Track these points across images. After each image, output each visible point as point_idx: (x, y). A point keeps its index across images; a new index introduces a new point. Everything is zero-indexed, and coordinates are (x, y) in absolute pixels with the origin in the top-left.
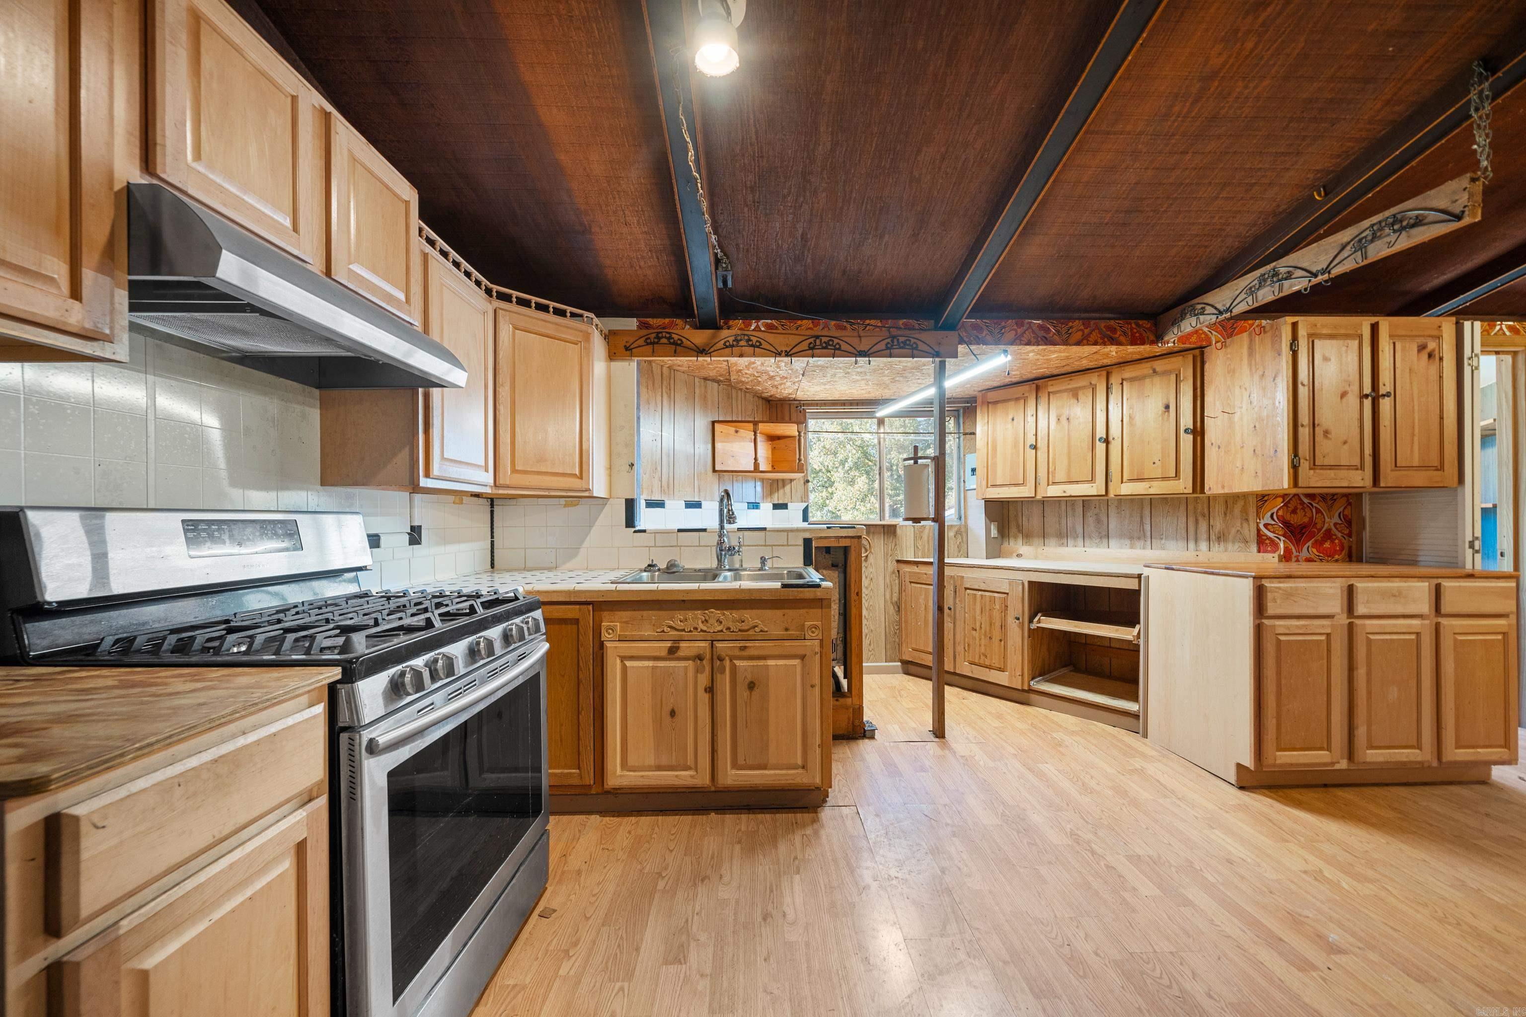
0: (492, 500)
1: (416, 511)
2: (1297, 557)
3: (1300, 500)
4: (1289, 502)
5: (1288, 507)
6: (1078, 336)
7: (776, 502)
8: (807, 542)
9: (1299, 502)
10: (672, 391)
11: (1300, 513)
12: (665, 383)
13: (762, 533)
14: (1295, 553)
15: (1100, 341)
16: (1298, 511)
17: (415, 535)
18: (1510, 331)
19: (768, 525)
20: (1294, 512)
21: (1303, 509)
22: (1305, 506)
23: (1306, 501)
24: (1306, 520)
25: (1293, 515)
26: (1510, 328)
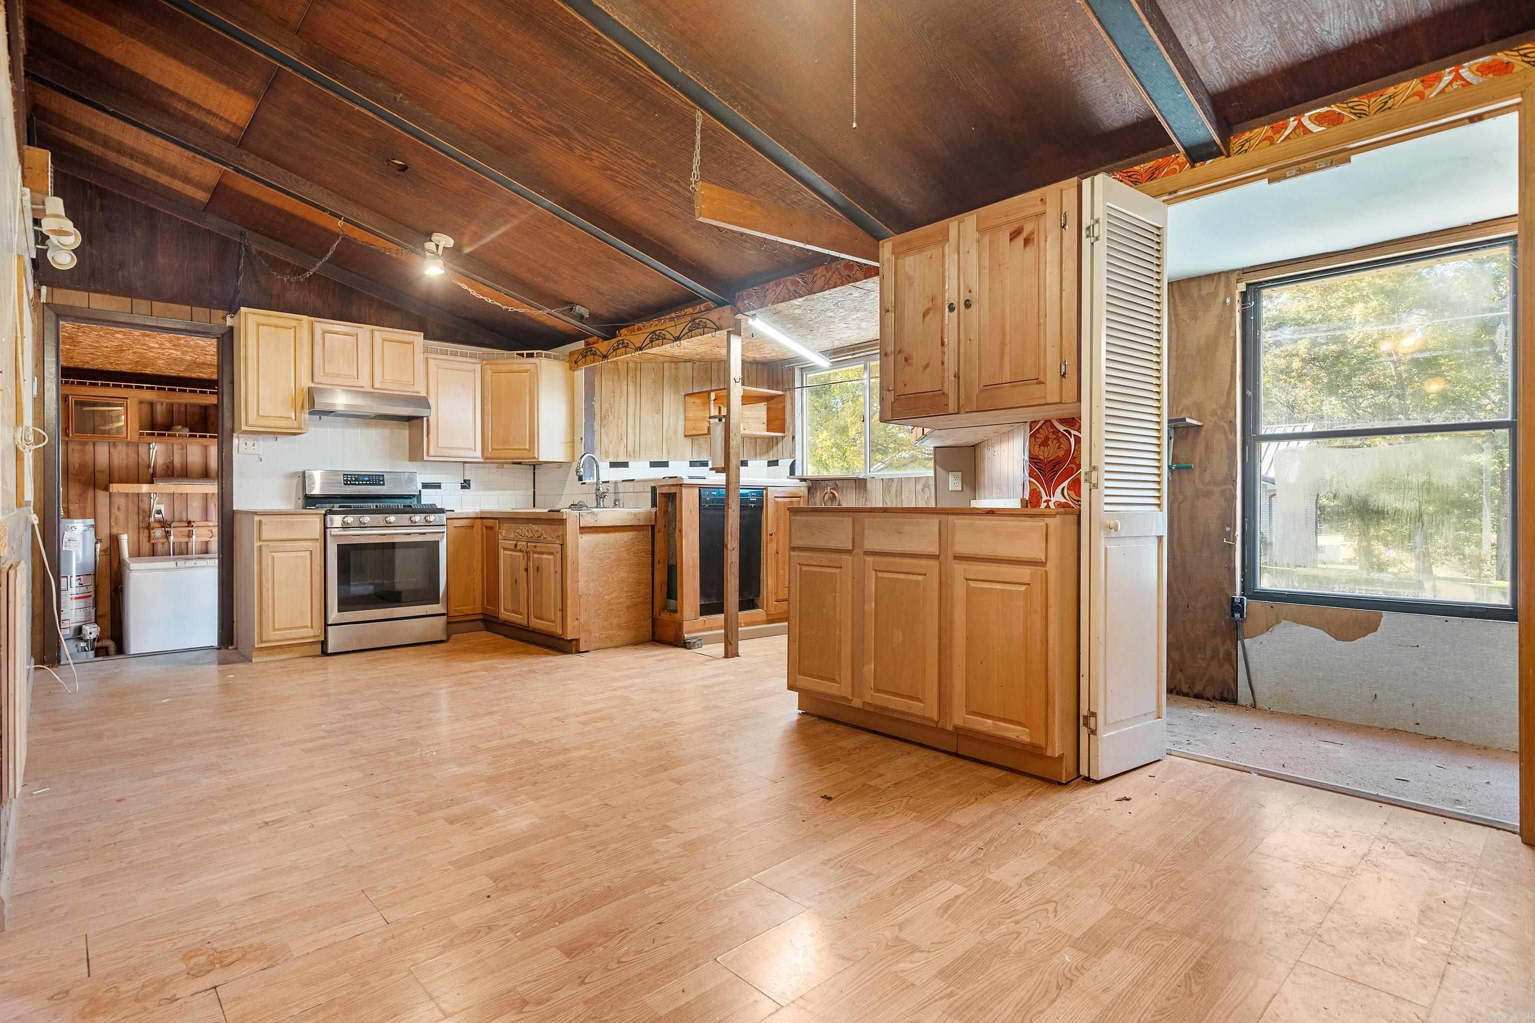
0: (534, 466)
1: (466, 472)
2: (1047, 501)
3: (1053, 426)
4: (1038, 431)
5: (1036, 437)
6: (820, 282)
7: (771, 459)
8: (654, 489)
9: (1051, 430)
10: (638, 380)
11: (1053, 444)
12: (630, 374)
13: (631, 483)
14: (1045, 498)
15: (839, 282)
16: (1050, 442)
17: (466, 485)
18: (1320, 124)
19: (636, 477)
20: (1044, 443)
21: (1057, 438)
22: (1060, 435)
23: (1061, 428)
24: (1061, 453)
25: (1042, 448)
26: (1319, 120)
